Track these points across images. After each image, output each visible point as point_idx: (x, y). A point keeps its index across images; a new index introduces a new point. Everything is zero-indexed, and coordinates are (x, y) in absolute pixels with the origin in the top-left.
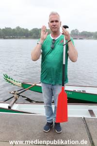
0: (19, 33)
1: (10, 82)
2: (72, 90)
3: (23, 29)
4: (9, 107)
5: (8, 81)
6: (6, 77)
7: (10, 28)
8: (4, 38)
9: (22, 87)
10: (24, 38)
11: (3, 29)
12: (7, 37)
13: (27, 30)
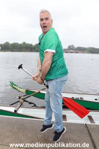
0: (25, 47)
1: (15, 89)
2: (71, 97)
3: (29, 44)
4: (15, 111)
5: (13, 88)
6: (12, 84)
7: (18, 43)
8: (12, 51)
9: (26, 93)
10: (28, 51)
11: (12, 44)
12: (15, 50)
13: (31, 45)
